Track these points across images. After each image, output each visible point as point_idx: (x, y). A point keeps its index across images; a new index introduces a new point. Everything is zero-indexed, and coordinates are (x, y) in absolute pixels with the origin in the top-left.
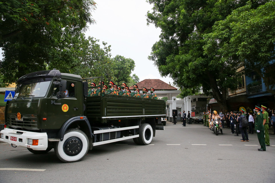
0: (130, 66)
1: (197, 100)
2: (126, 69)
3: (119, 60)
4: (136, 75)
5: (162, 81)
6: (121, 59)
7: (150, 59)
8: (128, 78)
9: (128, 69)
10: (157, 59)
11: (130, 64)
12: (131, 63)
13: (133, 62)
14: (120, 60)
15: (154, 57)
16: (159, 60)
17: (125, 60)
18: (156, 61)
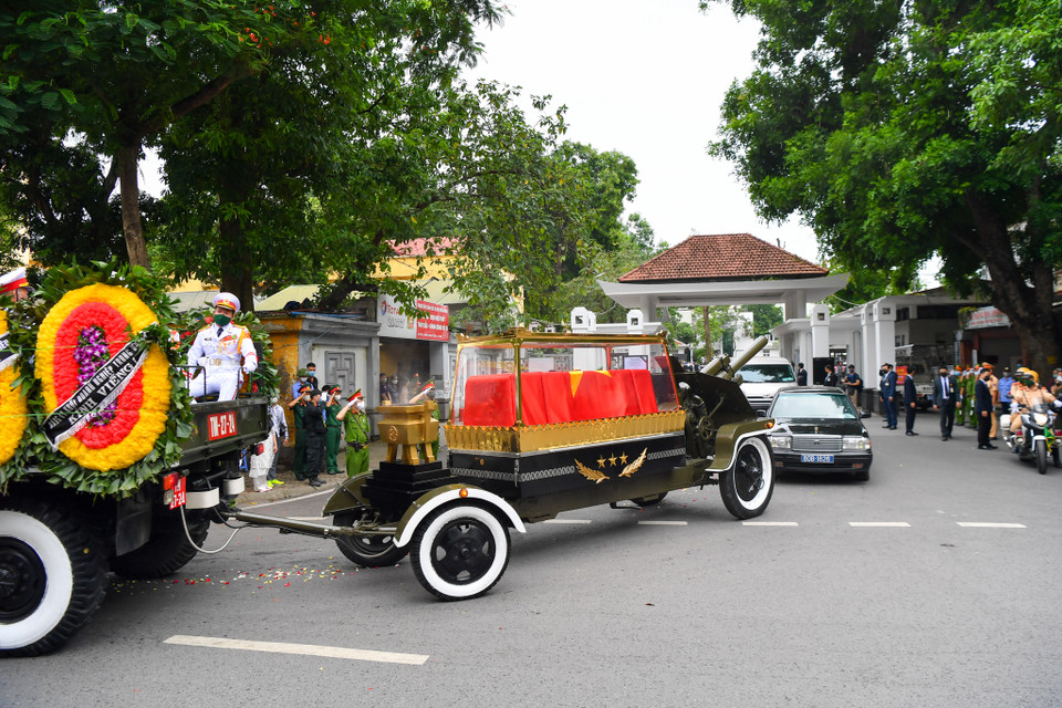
0: (618, 181)
1: (913, 314)
2: (604, 195)
3: (574, 161)
4: (642, 218)
5: (763, 239)
6: (581, 158)
7: (717, 154)
8: (612, 230)
9: (612, 194)
10: (742, 152)
11: (620, 175)
12: (622, 171)
13: (630, 167)
14: (579, 161)
15: (733, 143)
16: (752, 155)
17: (596, 159)
18: (742, 160)
